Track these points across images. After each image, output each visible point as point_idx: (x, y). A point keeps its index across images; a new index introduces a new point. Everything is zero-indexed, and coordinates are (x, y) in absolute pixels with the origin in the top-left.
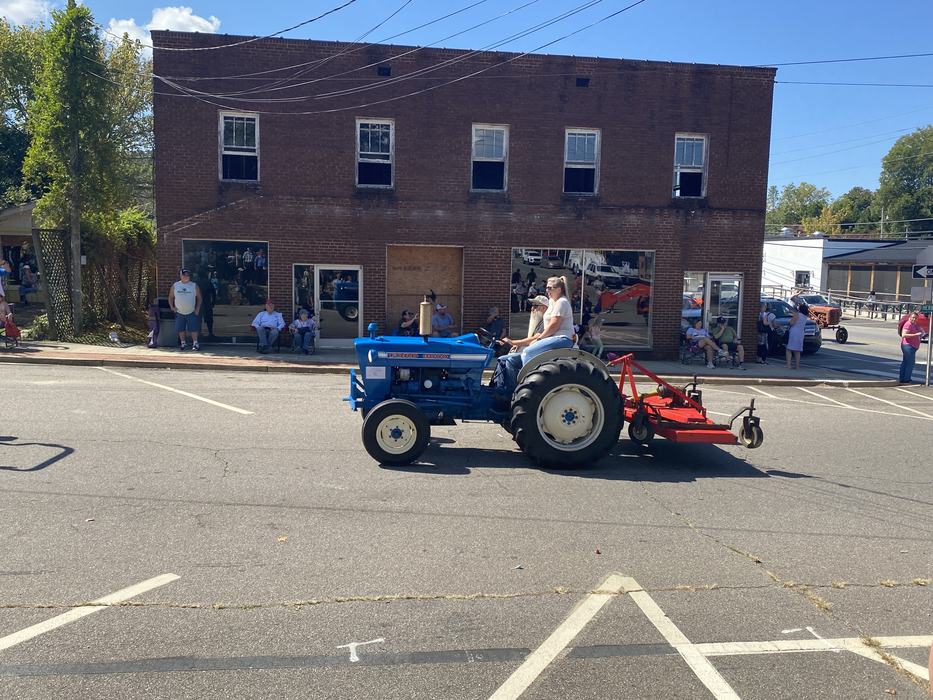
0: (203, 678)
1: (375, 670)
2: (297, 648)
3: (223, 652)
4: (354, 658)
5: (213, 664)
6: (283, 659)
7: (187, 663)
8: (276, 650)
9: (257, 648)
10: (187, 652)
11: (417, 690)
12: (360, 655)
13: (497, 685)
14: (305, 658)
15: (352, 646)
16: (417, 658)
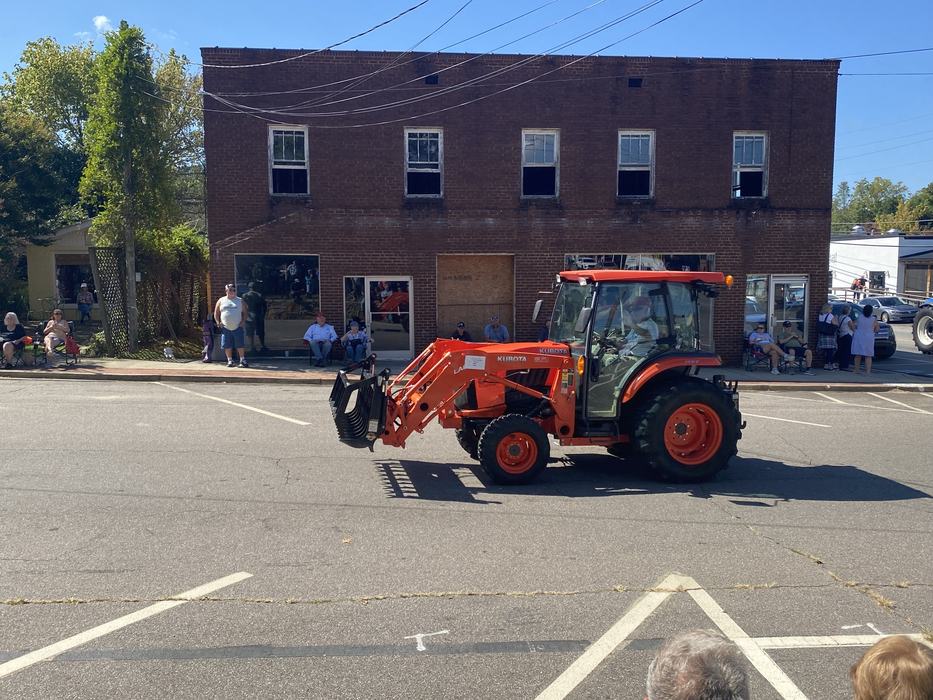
0: (281, 663)
1: (441, 659)
2: (367, 638)
3: (298, 641)
4: (421, 648)
5: (288, 652)
6: (355, 647)
7: (266, 651)
8: (347, 640)
9: (328, 639)
10: (265, 641)
11: (481, 677)
12: (427, 645)
13: (558, 673)
14: (375, 648)
15: (419, 637)
16: (481, 648)
